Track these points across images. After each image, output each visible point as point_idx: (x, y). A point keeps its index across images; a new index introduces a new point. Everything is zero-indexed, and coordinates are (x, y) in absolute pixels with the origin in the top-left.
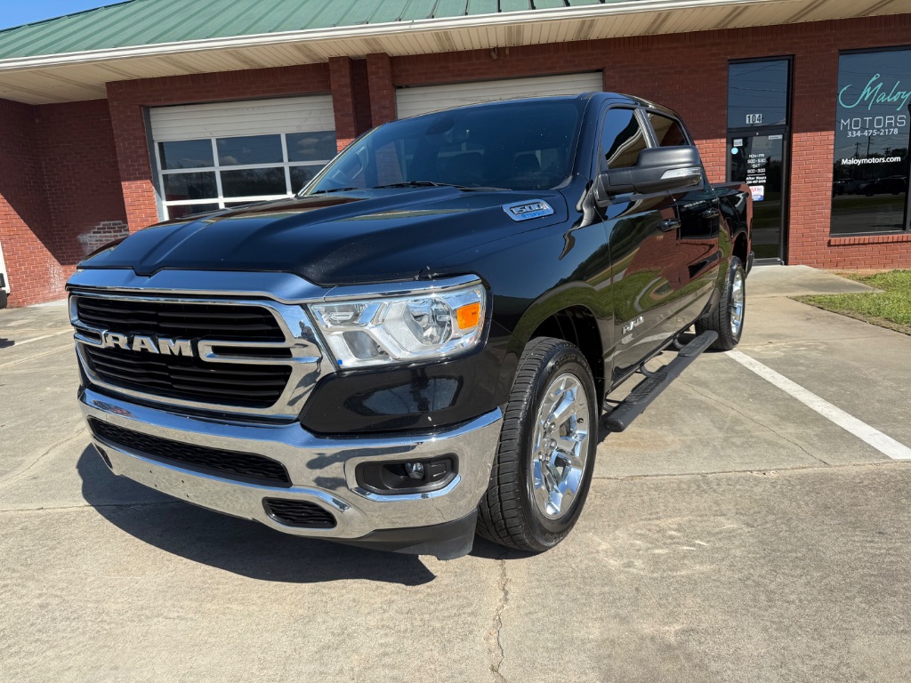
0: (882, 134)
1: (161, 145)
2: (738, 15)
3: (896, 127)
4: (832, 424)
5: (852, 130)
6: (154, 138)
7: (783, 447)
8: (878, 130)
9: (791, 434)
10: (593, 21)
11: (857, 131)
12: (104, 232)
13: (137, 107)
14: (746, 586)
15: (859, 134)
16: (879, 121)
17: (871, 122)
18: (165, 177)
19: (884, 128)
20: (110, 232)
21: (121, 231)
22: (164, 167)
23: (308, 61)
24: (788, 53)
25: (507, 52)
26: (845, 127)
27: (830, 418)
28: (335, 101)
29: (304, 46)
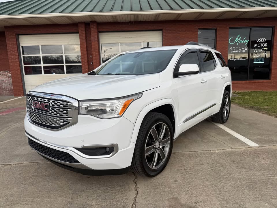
0: (241, 52)
1: (22, 47)
2: (201, 16)
3: (245, 50)
4: (232, 136)
5: (232, 50)
6: (20, 44)
7: (219, 143)
8: (240, 51)
9: (221, 139)
10: (159, 15)
11: (234, 51)
12: (2, 74)
13: (15, 34)
14: (212, 187)
15: (235, 52)
16: (240, 48)
17: (238, 48)
18: (24, 57)
19: (241, 50)
20: (4, 74)
21: (8, 74)
22: (23, 54)
23: (71, 23)
24: (215, 27)
25: (133, 23)
26: (231, 50)
27: (231, 134)
28: (80, 35)
29: (70, 17)
